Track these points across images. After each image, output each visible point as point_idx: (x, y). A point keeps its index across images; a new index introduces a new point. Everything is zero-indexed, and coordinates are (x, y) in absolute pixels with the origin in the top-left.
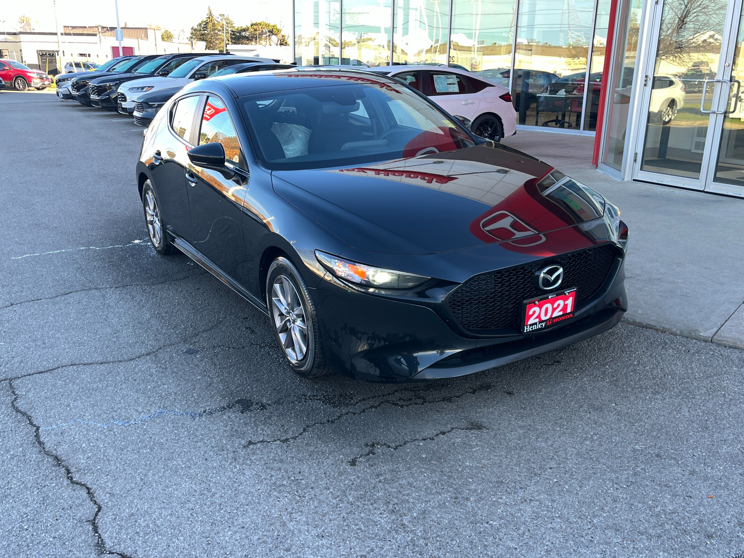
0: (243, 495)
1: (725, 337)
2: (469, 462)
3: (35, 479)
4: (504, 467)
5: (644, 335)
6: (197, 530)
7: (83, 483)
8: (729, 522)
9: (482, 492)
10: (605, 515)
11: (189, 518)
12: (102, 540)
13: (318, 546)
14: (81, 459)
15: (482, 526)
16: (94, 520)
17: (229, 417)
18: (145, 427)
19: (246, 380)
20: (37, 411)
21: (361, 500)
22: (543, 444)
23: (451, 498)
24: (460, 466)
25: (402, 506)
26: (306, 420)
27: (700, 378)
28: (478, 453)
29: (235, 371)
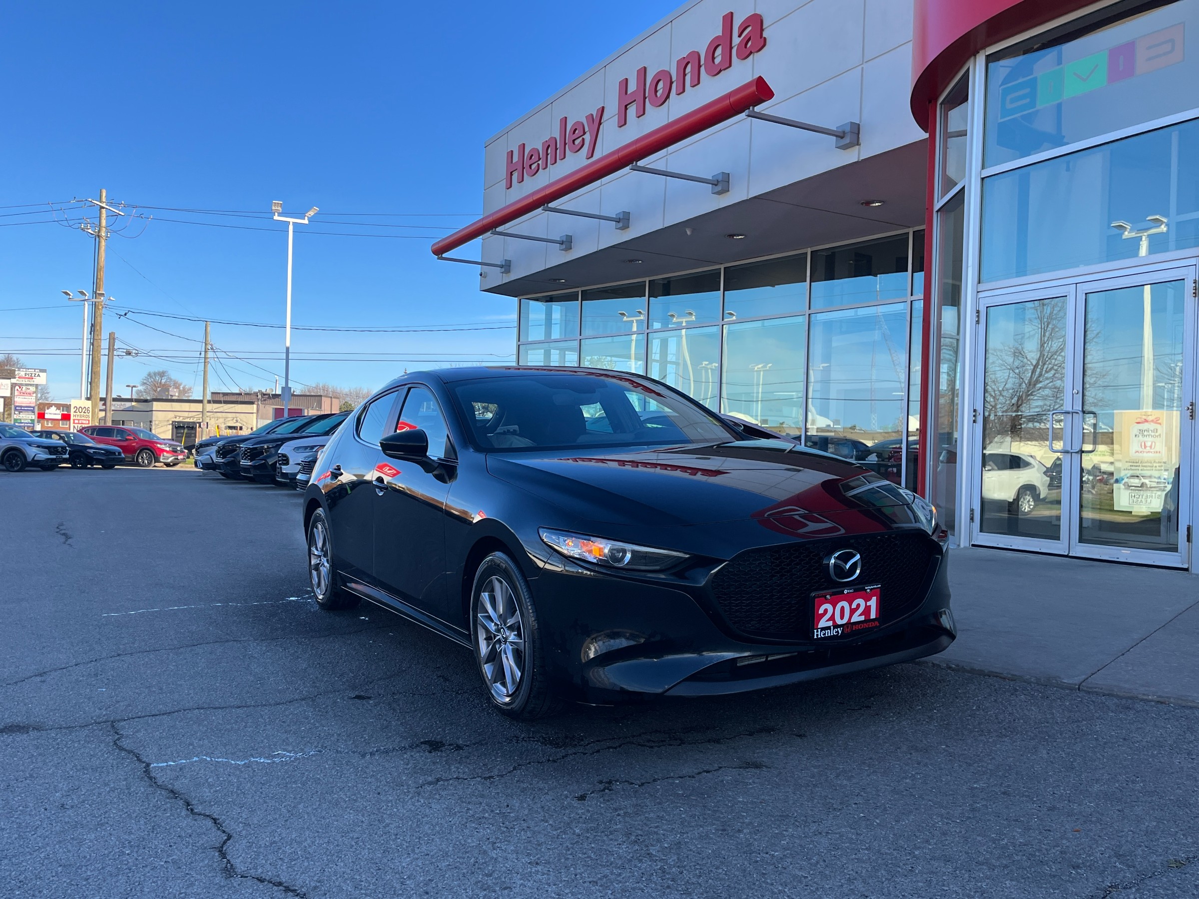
0: (428, 826)
1: (1097, 684)
2: (743, 798)
3: (143, 809)
4: (791, 802)
5: (985, 682)
6: (363, 857)
7: (207, 814)
8: (1102, 854)
9: (760, 825)
10: (930, 847)
11: (353, 846)
12: (232, 865)
13: (531, 872)
14: (207, 793)
15: (759, 856)
16: (222, 847)
17: (412, 756)
18: (295, 764)
19: (436, 723)
20: (148, 749)
21: (592, 832)
22: (845, 782)
23: (717, 830)
24: (729, 801)
25: (649, 837)
26: (518, 760)
27: (1064, 723)
28: (755, 790)
29: (422, 716)
